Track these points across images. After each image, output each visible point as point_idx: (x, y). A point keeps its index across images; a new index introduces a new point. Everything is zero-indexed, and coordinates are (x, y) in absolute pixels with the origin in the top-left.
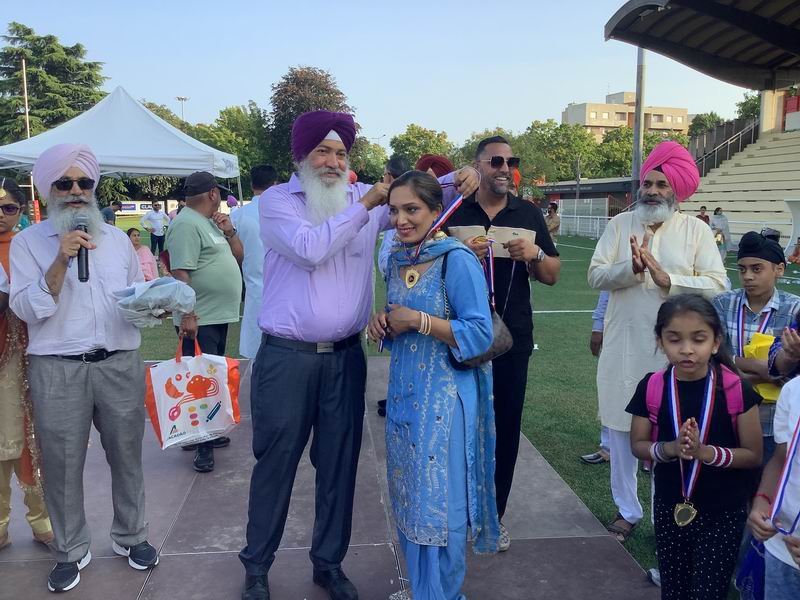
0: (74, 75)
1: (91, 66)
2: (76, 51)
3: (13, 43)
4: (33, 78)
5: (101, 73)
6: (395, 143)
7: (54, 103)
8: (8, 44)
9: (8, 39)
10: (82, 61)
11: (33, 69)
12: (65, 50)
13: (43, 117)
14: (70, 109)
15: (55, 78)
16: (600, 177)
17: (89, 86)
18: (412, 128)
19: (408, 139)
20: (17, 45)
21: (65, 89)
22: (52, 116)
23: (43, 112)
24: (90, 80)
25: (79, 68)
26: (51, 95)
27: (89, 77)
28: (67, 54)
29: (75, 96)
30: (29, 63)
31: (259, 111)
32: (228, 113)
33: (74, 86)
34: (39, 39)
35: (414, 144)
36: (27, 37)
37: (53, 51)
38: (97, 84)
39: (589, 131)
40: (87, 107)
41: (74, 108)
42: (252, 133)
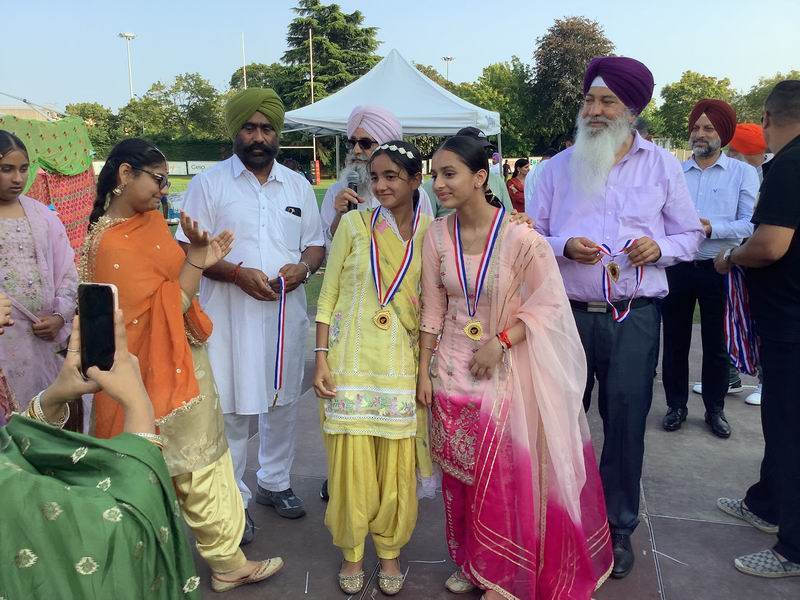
0: (353, 42)
1: (368, 31)
2: (355, 18)
3: (302, 14)
4: (318, 46)
5: (376, 38)
6: (666, 92)
7: (335, 69)
8: (297, 15)
9: (297, 10)
10: (360, 27)
11: (319, 38)
12: (346, 17)
13: (326, 83)
14: (348, 74)
15: (336, 45)
17: (365, 51)
18: (688, 76)
19: (682, 88)
20: (306, 16)
21: (345, 55)
22: (333, 81)
23: (326, 78)
24: (366, 45)
25: (358, 35)
26: (333, 61)
27: (366, 43)
28: (348, 21)
29: (352, 61)
30: (315, 32)
31: (522, 67)
32: (491, 70)
33: (352, 52)
34: (323, 9)
36: (314, 7)
37: (335, 19)
38: (372, 49)
40: (363, 72)
41: (351, 73)
42: (514, 89)
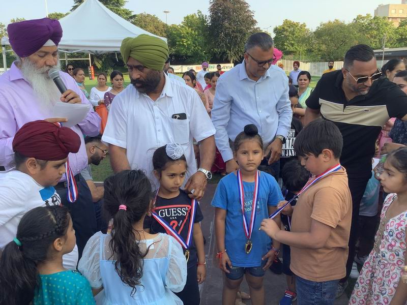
6: (276, 30)
16: (396, 47)
17: (117, 6)
18: (286, 22)
19: (283, 28)
24: (118, 3)
31: (203, 16)
32: (188, 17)
35: (287, 31)
39: (390, 20)
42: (199, 28)
